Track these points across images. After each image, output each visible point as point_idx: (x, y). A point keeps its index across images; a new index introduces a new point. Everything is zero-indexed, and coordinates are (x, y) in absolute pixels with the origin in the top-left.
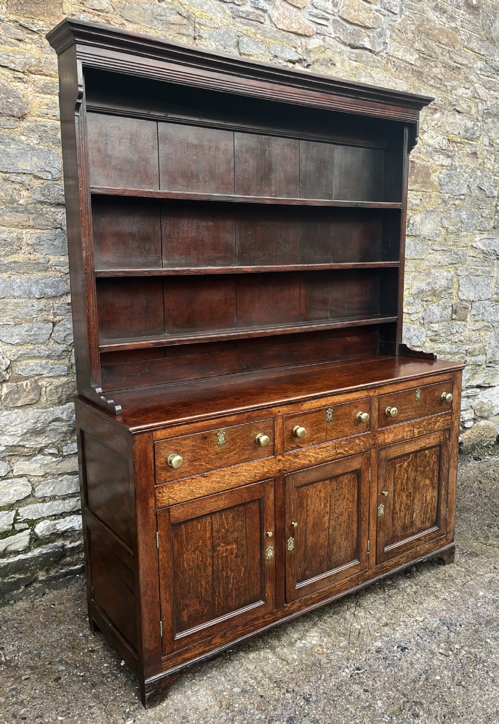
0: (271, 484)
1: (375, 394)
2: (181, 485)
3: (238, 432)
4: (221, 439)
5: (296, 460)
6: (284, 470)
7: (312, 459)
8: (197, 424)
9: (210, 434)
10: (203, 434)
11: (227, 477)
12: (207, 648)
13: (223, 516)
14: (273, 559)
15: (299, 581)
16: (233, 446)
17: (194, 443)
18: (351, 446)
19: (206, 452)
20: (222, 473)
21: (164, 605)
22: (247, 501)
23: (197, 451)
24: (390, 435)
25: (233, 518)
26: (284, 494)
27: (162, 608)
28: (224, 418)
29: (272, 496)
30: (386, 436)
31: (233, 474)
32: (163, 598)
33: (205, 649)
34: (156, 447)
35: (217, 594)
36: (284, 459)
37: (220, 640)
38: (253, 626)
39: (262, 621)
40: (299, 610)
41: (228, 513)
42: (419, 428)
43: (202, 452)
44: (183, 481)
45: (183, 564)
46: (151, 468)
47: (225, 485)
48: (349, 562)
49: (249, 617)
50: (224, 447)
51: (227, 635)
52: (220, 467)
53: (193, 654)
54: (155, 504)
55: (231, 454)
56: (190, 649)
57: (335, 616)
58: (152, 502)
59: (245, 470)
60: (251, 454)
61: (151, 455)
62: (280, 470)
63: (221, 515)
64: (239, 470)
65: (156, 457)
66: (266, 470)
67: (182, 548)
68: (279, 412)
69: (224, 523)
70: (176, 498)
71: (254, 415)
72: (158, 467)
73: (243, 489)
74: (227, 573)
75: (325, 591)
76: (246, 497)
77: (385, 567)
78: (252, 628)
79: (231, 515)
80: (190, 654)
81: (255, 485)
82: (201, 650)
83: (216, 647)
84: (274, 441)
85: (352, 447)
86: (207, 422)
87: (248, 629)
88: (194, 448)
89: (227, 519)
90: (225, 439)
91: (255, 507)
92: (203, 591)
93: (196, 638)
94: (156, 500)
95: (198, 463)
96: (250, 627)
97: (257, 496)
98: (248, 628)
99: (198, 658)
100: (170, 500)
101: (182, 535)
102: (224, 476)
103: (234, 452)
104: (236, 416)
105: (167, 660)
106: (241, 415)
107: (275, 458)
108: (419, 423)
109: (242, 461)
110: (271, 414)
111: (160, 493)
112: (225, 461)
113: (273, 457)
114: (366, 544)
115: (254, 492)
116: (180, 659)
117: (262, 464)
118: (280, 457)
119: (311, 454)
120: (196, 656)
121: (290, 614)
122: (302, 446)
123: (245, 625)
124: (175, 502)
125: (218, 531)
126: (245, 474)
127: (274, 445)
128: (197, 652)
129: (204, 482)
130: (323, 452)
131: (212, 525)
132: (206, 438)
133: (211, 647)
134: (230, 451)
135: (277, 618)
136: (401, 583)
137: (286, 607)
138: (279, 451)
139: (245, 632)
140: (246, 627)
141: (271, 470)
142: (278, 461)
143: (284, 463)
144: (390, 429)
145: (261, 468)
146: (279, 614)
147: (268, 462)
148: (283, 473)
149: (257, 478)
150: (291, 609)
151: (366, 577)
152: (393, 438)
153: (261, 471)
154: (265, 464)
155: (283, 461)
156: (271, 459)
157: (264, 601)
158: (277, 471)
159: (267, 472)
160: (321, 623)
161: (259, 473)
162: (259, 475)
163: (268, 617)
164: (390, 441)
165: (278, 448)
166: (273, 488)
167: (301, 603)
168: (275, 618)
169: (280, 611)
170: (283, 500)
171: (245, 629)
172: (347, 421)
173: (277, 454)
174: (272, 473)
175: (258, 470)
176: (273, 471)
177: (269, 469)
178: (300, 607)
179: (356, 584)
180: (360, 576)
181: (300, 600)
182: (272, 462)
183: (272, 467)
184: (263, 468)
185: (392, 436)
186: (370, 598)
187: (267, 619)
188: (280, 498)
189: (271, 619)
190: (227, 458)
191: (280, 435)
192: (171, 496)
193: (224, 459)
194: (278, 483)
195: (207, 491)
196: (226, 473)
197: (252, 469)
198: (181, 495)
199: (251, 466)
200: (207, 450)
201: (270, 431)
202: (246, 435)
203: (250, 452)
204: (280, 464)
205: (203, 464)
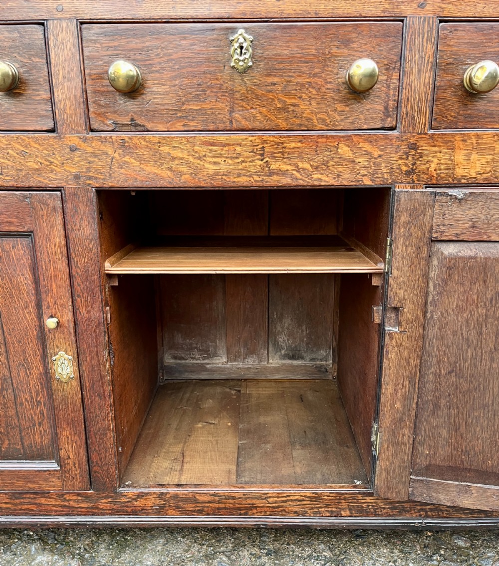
0: (51, 203)
5: (127, 159)
6: (90, 178)
7: (184, 169)
14: (75, 383)
18: (320, 158)
24: (474, 156)
30: (460, 157)
36: (90, 150)
38: (34, 504)
39: (59, 502)
49: (21, 483)
62: (77, 177)
66: (32, 165)
78: (34, 508)
84: (51, 91)
85: (325, 163)
87: (24, 507)
96: (28, 504)
98: (21, 504)
107: (60, 138)
110: (35, 10)
113: (53, 134)
117: (18, 147)
118: (75, 140)
119: (177, 153)
121: (135, 513)
122: (149, 126)
123: (14, 496)
127: (53, 102)
130: (221, 156)
135: (97, 508)
136: (490, 557)
137: (122, 495)
138: (69, 121)
139: (15, 510)
140: (18, 501)
141: (48, 169)
142: (71, 150)
143: (89, 158)
144: (478, 137)
145: (15, 154)
146: (104, 503)
147: (37, 146)
148: (89, 184)
149: (7, 178)
150: (138, 504)
151: (364, 505)
152: (488, 169)
153: (18, 163)
154: (30, 149)
155: (87, 153)
156: (48, 140)
157: (61, 466)
158: (68, 174)
159: (39, 170)
160: (225, 559)
161: (13, 167)
162: (14, 171)
163: (74, 501)
164: (474, 175)
165: (65, 113)
166: (60, 218)
167: (165, 500)
168: (92, 508)
169: (106, 497)
170: (94, 255)
171: (16, 504)
172: (309, 83)
173: (64, 130)
174: (54, 177)
175: (9, 158)
176: (55, 172)
177: (41, 163)
178: (162, 507)
179: (332, 512)
180: (345, 499)
181: (162, 494)
182: (50, 149)
183: (52, 160)
184: (23, 157)
185: (483, 161)
186: (379, 556)
187: (72, 503)
188: (83, 247)
189: (83, 505)
191: (68, 78)
194: (75, 207)
201: (36, 60)
204: (76, 159)
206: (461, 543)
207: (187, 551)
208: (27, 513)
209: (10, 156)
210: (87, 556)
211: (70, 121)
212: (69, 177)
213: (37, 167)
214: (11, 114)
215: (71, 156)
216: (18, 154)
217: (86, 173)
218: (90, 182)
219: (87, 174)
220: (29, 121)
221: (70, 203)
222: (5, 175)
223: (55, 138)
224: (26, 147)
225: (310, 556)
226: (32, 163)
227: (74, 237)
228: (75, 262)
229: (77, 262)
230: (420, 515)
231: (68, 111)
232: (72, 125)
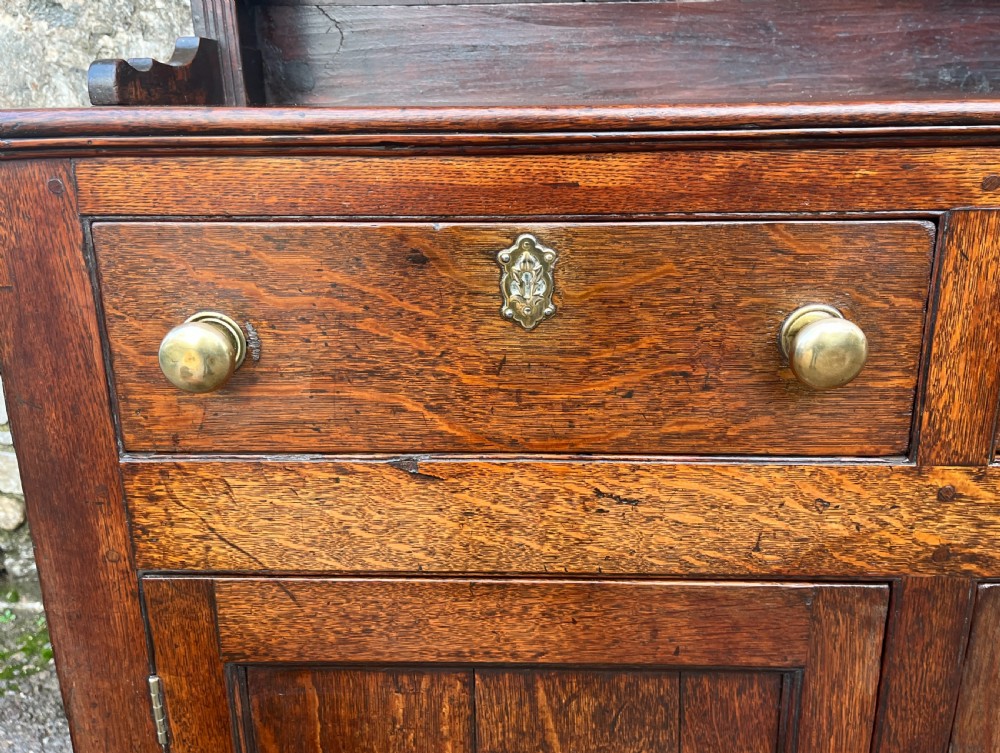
0: (863, 609)
2: (271, 487)
3: (653, 263)
4: (527, 290)
6: (973, 558)
8: (357, 164)
9: (453, 241)
10: (403, 237)
11: (561, 508)
13: (541, 695)
16: (606, 344)
17: (339, 277)
19: (424, 345)
20: (528, 480)
22: (685, 660)
23: (366, 325)
25: (600, 714)
26: (955, 687)
28: (552, 162)
29: (863, 680)
31: (603, 503)
34: (103, 251)
36: (987, 496)
41: (573, 688)
43: (399, 337)
44: (285, 469)
46: (89, 365)
47: (547, 548)
50: (546, 339)
52: (514, 446)
54: (134, 548)
55: (599, 388)
58: (111, 538)
59: (687, 494)
60: (741, 416)
61: (81, 296)
62: (942, 554)
63: (531, 688)
64: (644, 488)
65: (110, 310)
68: (992, 184)
69: (543, 729)
70: (248, 548)
71: (783, 174)
72: (128, 366)
73: (669, 594)
76: (683, 639)
79: (588, 703)
81: (752, 595)
84: (922, 371)
86: (434, 163)
88: (345, 307)
89: (560, 712)
90: (553, 291)
91: (749, 702)
94: (134, 533)
95: (370, 395)
97: (755, 652)
100: (216, 547)
101: (305, 718)
102: (547, 498)
103: (616, 381)
104: (642, 159)
106: (682, 162)
107: (918, 473)
109: (665, 446)
110: (924, 186)
111: (153, 499)
112: (554, 421)
113: (902, 463)
115: (736, 627)
117: (811, 491)
118: (956, 477)
124: (241, 561)
126: (688, 518)
127: (919, 396)
129: (413, 502)
131: (472, 720)
132: (420, 260)
134: (587, 372)
138: (951, 436)
141: (873, 538)
142: (938, 499)
143: (980, 516)
145: (800, 508)
147: (857, 488)
148: (967, 573)
149: (767, 557)
153: (802, 525)
154: (838, 495)
155: (978, 505)
156: (888, 477)
158: (920, 549)
159: (846, 540)
161: (787, 534)
162: (788, 543)
165: (947, 418)
166: (879, 639)
170: (941, 717)
173: (933, 456)
174: (883, 555)
175: (782, 514)
176: (888, 545)
177: (858, 526)
182: (888, 495)
183: (887, 519)
184: (817, 514)
188: (919, 702)
190: (568, 407)
191: (974, 341)
192: (220, 527)
193: (550, 405)
194: (919, 620)
195: (432, 553)
196: (556, 484)
197: (740, 501)
198: (279, 539)
199: (735, 487)
200: (431, 335)
201: (900, 301)
202: (705, 298)
203: (731, 406)
204: (948, 518)
205: (409, 405)
209: (786, 512)
211: (954, 437)
212: (922, 557)
213: (846, 534)
214: (808, 421)
215: (938, 510)
216: (806, 506)
217: (967, 546)
218: (973, 567)
219: (967, 550)
220: (848, 436)
221: (911, 610)
222: (765, 550)
223: (906, 472)
224: (831, 491)
226: (834, 526)
227: (902, 681)
228: (890, 733)
229: (896, 732)
231: (954, 415)
232: (956, 445)
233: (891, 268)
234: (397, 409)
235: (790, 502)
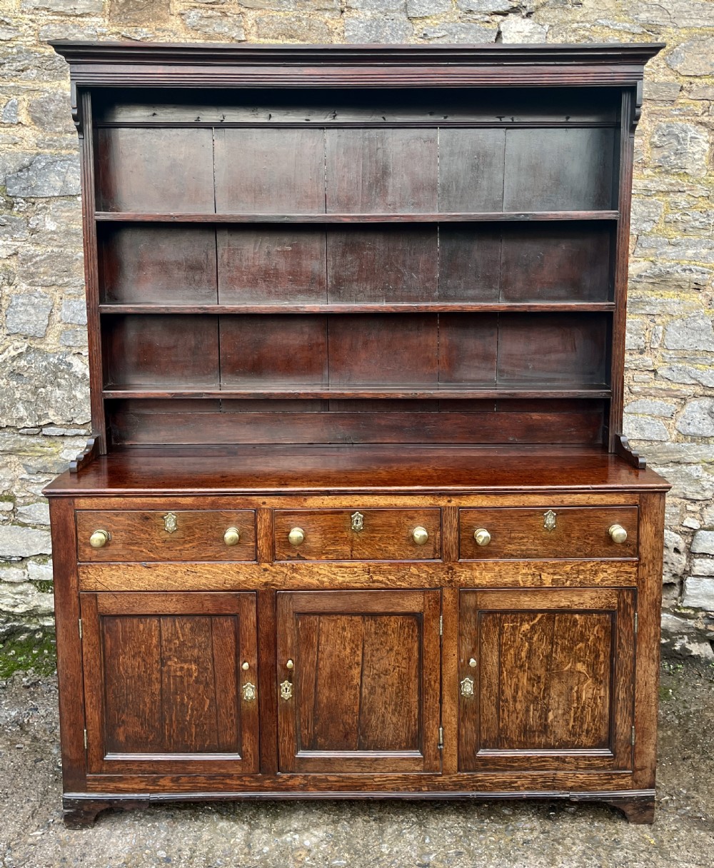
0: (250, 598)
1: (449, 505)
2: (112, 570)
3: (197, 519)
4: (170, 524)
5: (294, 575)
6: (273, 585)
7: (325, 579)
8: (134, 499)
9: (154, 514)
10: (143, 514)
11: (179, 574)
12: (151, 788)
13: (177, 624)
14: (255, 703)
15: (305, 748)
16: (188, 536)
17: (130, 522)
18: (401, 574)
19: (148, 536)
20: (172, 568)
21: (89, 710)
22: (210, 612)
23: (135, 533)
24: (484, 573)
25: (192, 629)
26: (275, 618)
27: (87, 713)
28: (175, 498)
29: (253, 617)
30: (477, 574)
31: (189, 573)
32: (88, 701)
33: (148, 787)
34: (78, 517)
35: (167, 722)
36: (274, 570)
37: (171, 784)
38: (222, 783)
39: (238, 782)
40: (302, 789)
41: (185, 621)
42: (554, 574)
43: (142, 535)
44: (115, 565)
45: (119, 668)
46: (73, 541)
47: (176, 584)
48: (401, 749)
49: (215, 769)
50: (175, 535)
51: (180, 781)
52: (169, 560)
53: (130, 787)
54: (78, 585)
55: (187, 546)
56: (126, 779)
57: (372, 823)
58: (73, 581)
59: (208, 570)
60: (217, 552)
61: (73, 526)
62: (266, 584)
63: (174, 621)
64: (198, 569)
65: (78, 529)
66: (242, 578)
67: (118, 648)
68: (264, 503)
69: (177, 633)
70: (106, 584)
71: (222, 501)
72: (81, 542)
73: (206, 595)
74: (182, 699)
75: (352, 779)
76: (209, 606)
77: (480, 781)
78: (221, 786)
79: (188, 626)
80: (126, 786)
81: (225, 595)
82: (142, 786)
83: (164, 791)
84: (256, 542)
85: (403, 577)
86: (150, 499)
87: (215, 786)
88: (130, 528)
89: (182, 628)
90: (176, 525)
91: (228, 623)
92: (148, 711)
93: (135, 768)
94: (79, 581)
95: (135, 548)
96: (219, 783)
97: (227, 610)
98: (213, 783)
99: (136, 795)
100: (98, 585)
101: (117, 631)
102: (176, 572)
103: (191, 544)
104: (193, 498)
105: (95, 780)
106: (201, 499)
107: (258, 564)
108: (554, 566)
109: (202, 559)
110: (251, 504)
111: (84, 573)
112: (176, 554)
113: (255, 562)
114: (435, 732)
115: (222, 603)
116: (112, 785)
117: (235, 569)
118: (267, 565)
119: (322, 572)
120: (134, 791)
121: (287, 790)
122: (307, 557)
123: (210, 778)
124: (104, 588)
125: (169, 641)
126: (209, 576)
127: (257, 547)
128: (136, 787)
129: (145, 573)
130: (346, 573)
131: (160, 631)
132: (147, 518)
133: (157, 788)
134: (185, 542)
135: (263, 786)
136: (523, 821)
137: (280, 777)
138: (264, 556)
139: (210, 788)
140: (212, 782)
141: (251, 580)
142: (264, 571)
143: (273, 575)
144: (485, 564)
145: (233, 573)
146: (267, 783)
147: (246, 569)
148: (273, 588)
149: (227, 586)
150: (289, 783)
151: (437, 783)
152: (493, 580)
153: (234, 577)
154: (242, 570)
155: (272, 572)
156: (252, 566)
157: (241, 757)
158: (261, 583)
159: (245, 581)
160: (345, 823)
161: (231, 580)
162: (232, 582)
163: (248, 781)
164: (485, 583)
166: (255, 606)
167: (307, 780)
168: (260, 786)
169: (269, 779)
170: (273, 626)
171: (210, 784)
172: (393, 537)
173: (261, 561)
174: (253, 584)
175: (229, 575)
176: (254, 582)
177: (247, 578)
178: (305, 785)
179: (416, 788)
180: (424, 779)
181: (305, 776)
182: (253, 570)
183: (253, 576)
184: (237, 575)
185: (489, 576)
186: (449, 820)
187: (247, 783)
188: (267, 622)
189: (253, 784)
190: (180, 550)
191: (266, 535)
192: (99, 580)
193: (176, 550)
194: (263, 600)
195: (149, 586)
196: (178, 569)
197: (220, 572)
198: (113, 582)
199: (218, 568)
200: (149, 535)
201: (249, 527)
202: (209, 526)
203: (216, 550)
204: (266, 575)
205: (144, 550)
206: (506, 812)
207: (320, 818)
208: (217, 790)
210: (252, 822)
212: (262, 585)
213: (244, 579)
214: (233, 553)
215: (264, 573)
216: (235, 573)
219: (272, 583)
220: (242, 556)
221: (261, 598)
222: (226, 584)
223: (256, 565)
224: (240, 569)
225: (403, 821)
227: (262, 617)
229: (262, 630)
230: (473, 790)
231: (264, 551)
232: (266, 558)
233: (247, 520)
234: (142, 551)
235: (231, 572)
